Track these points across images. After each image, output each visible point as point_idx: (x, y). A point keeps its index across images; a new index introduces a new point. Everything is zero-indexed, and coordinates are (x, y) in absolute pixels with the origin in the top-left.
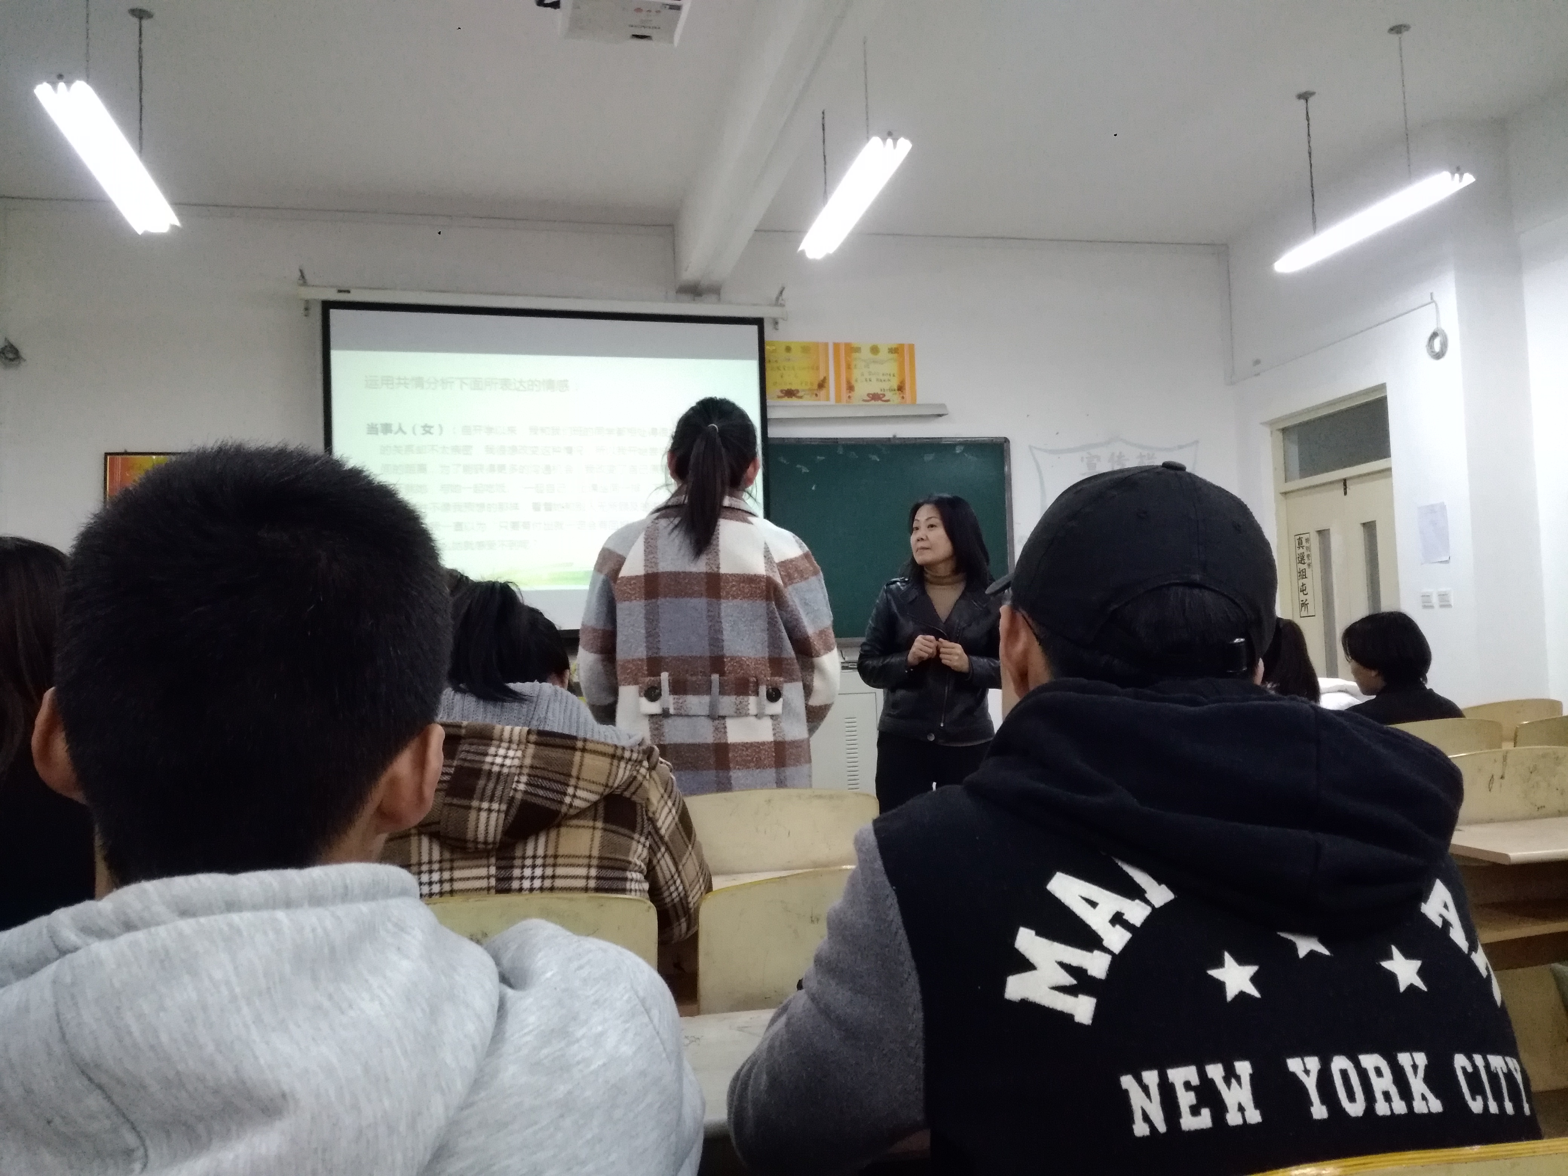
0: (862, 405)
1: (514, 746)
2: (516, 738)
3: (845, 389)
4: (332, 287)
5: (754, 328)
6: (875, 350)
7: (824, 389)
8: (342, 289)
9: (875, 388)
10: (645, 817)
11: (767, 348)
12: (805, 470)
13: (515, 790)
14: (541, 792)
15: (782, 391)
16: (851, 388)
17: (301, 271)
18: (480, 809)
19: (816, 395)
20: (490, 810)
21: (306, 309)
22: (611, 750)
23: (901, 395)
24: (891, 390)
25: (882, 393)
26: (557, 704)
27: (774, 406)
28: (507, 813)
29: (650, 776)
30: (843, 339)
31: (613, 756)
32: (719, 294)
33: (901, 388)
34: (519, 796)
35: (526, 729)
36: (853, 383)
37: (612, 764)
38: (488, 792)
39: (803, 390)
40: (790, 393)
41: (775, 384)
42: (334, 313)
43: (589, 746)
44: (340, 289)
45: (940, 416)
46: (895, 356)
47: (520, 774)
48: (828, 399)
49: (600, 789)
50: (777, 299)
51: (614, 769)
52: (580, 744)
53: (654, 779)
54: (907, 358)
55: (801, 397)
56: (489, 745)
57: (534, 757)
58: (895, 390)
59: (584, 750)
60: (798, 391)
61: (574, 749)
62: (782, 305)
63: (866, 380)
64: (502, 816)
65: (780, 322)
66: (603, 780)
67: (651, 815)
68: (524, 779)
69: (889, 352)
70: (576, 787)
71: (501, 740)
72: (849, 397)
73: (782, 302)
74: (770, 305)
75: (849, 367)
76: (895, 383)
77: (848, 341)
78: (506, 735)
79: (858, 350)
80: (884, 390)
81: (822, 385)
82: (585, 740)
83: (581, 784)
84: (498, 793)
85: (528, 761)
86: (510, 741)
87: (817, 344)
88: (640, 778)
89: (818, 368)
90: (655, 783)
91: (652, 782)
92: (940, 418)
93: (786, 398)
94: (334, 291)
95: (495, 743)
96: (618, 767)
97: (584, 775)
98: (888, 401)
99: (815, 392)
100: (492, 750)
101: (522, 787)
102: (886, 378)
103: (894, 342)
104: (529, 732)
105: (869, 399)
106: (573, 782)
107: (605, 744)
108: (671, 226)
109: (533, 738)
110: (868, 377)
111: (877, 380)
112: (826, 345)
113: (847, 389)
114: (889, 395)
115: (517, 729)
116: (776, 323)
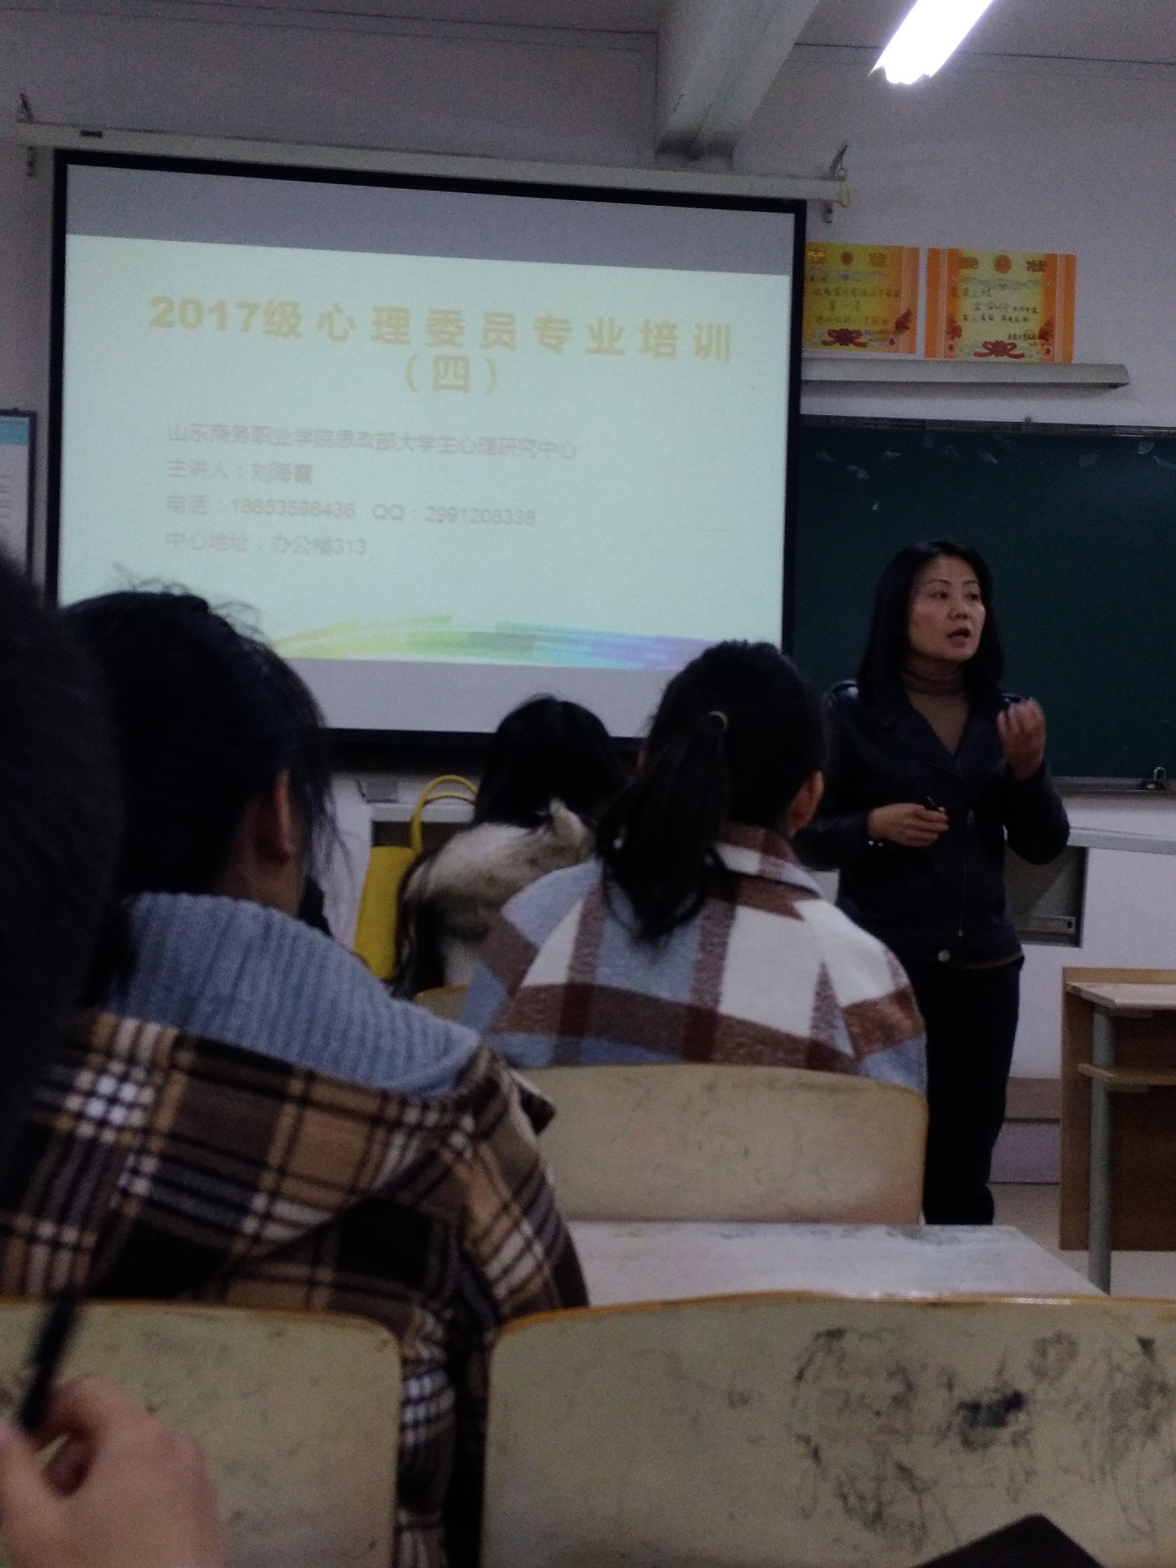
0: (975, 362)
1: (139, 1074)
2: (145, 1051)
3: (944, 333)
4: (73, 126)
5: (788, 220)
6: (1003, 264)
7: (908, 332)
8: (90, 130)
9: (999, 333)
10: (454, 1254)
11: (810, 254)
12: (862, 474)
13: (125, 1193)
14: (187, 1204)
15: (830, 333)
16: (954, 331)
17: (23, 96)
18: (32, 1239)
19: (892, 342)
20: (55, 1244)
21: (31, 164)
22: (370, 1105)
23: (1046, 347)
24: (1027, 337)
25: (1011, 341)
26: (267, 964)
27: (813, 360)
28: (97, 1253)
29: (476, 1154)
30: (945, 244)
31: (376, 1120)
32: (731, 156)
33: (1045, 335)
34: (132, 1210)
35: (172, 1033)
36: (962, 323)
37: (370, 1139)
38: (59, 1194)
39: (868, 333)
40: (845, 337)
41: (819, 319)
42: (75, 172)
43: (320, 1093)
44: (85, 129)
45: (1114, 386)
46: (1039, 275)
47: (142, 1151)
48: (912, 349)
49: (334, 1198)
50: (834, 167)
51: (376, 1149)
52: (296, 1086)
53: (483, 1161)
54: (1060, 282)
55: (863, 345)
56: (79, 1064)
57: (184, 1108)
58: (1034, 338)
59: (305, 1102)
60: (859, 334)
61: (282, 1096)
62: (842, 179)
63: (984, 319)
64: (84, 1261)
65: (836, 207)
66: (345, 1177)
67: (468, 1246)
68: (149, 1165)
69: (1028, 269)
70: (274, 1195)
71: (109, 1054)
72: (951, 348)
73: (842, 173)
74: (823, 178)
75: (954, 292)
76: (1035, 325)
77: (953, 246)
78: (124, 1040)
79: (972, 263)
80: (1015, 335)
81: (903, 324)
82: (311, 1077)
83: (289, 1186)
84: (81, 1201)
85: (165, 1120)
86: (131, 1060)
87: (898, 251)
88: (447, 1156)
89: (897, 294)
90: (487, 1169)
91: (478, 1168)
92: (1114, 391)
93: (838, 345)
94: (76, 132)
95: (96, 1059)
96: (387, 1145)
97: (298, 1164)
98: (1022, 356)
99: (891, 336)
100: (84, 1079)
101: (141, 1187)
102: (1021, 314)
103: (1039, 251)
104: (179, 1043)
105: (985, 351)
106: (268, 1180)
107: (355, 1089)
108: (654, 34)
109: (185, 1058)
110: (988, 313)
111: (1004, 319)
112: (915, 252)
113: (948, 333)
114: (1022, 346)
115: (152, 1029)
116: (827, 210)
